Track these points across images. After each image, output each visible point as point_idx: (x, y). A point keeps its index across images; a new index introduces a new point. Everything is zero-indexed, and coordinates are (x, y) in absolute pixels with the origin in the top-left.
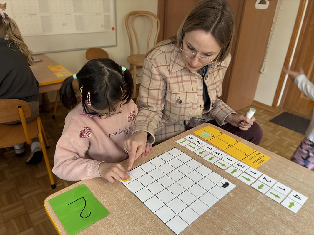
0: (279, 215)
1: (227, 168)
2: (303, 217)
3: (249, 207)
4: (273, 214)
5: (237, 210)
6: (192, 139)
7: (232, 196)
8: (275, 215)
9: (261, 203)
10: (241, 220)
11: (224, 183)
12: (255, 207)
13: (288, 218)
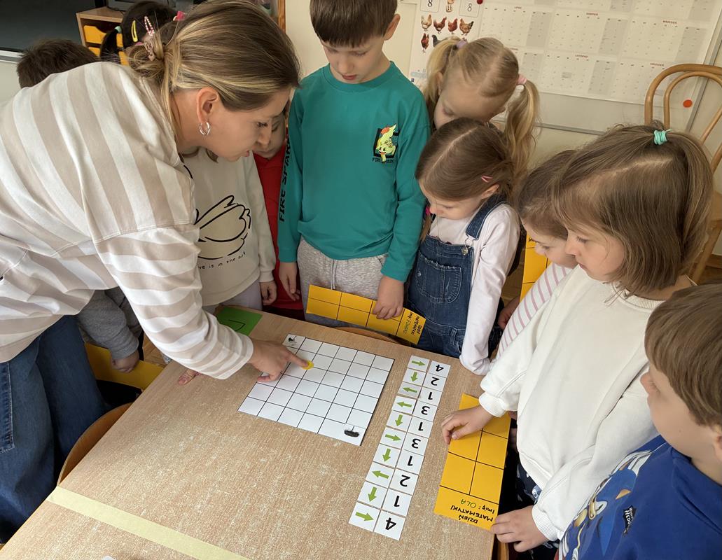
0: (331, 502)
1: (395, 429)
2: (347, 532)
3: (324, 467)
4: (329, 496)
5: (312, 455)
6: (437, 370)
7: (335, 445)
8: (331, 497)
9: (345, 480)
10: (297, 461)
11: (354, 431)
12: (329, 474)
13: (332, 514)
